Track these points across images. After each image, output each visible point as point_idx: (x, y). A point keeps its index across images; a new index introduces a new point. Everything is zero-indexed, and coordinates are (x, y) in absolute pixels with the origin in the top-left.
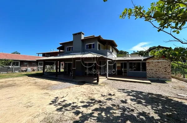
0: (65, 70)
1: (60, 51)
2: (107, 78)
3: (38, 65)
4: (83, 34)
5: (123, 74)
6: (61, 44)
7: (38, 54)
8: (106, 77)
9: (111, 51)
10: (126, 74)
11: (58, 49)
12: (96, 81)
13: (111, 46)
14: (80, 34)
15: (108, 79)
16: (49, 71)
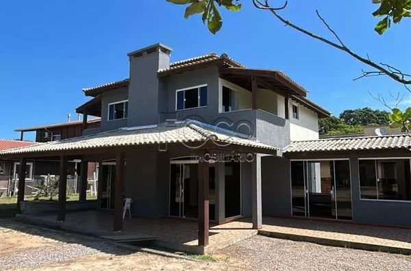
0: (104, 196)
1: (85, 119)
2: (255, 227)
3: (12, 174)
4: (165, 51)
5: (336, 213)
6: (88, 93)
7: (22, 131)
8: (250, 225)
9: (282, 115)
10: (345, 213)
11: (79, 110)
12: (196, 243)
13: (282, 94)
14: (153, 50)
15: (260, 233)
16: (48, 198)
